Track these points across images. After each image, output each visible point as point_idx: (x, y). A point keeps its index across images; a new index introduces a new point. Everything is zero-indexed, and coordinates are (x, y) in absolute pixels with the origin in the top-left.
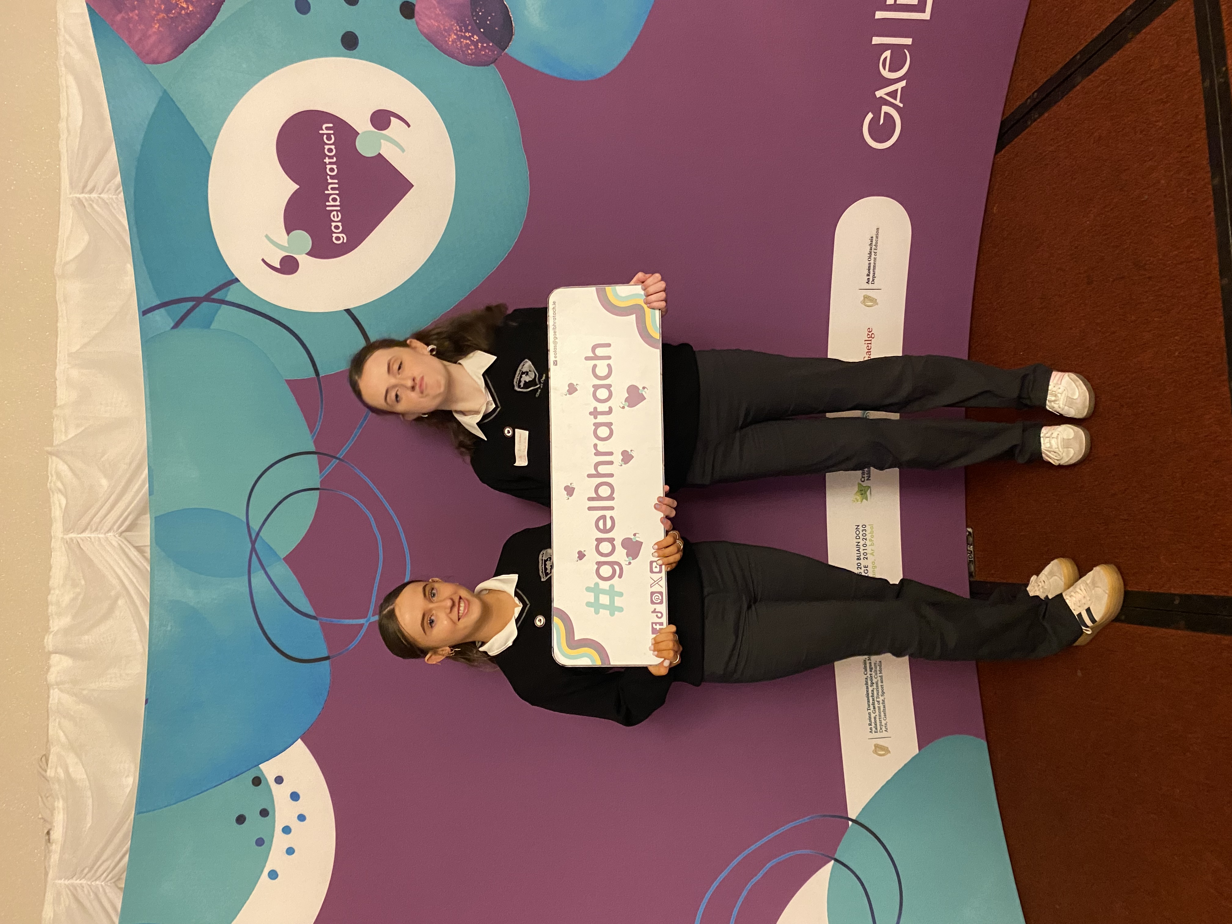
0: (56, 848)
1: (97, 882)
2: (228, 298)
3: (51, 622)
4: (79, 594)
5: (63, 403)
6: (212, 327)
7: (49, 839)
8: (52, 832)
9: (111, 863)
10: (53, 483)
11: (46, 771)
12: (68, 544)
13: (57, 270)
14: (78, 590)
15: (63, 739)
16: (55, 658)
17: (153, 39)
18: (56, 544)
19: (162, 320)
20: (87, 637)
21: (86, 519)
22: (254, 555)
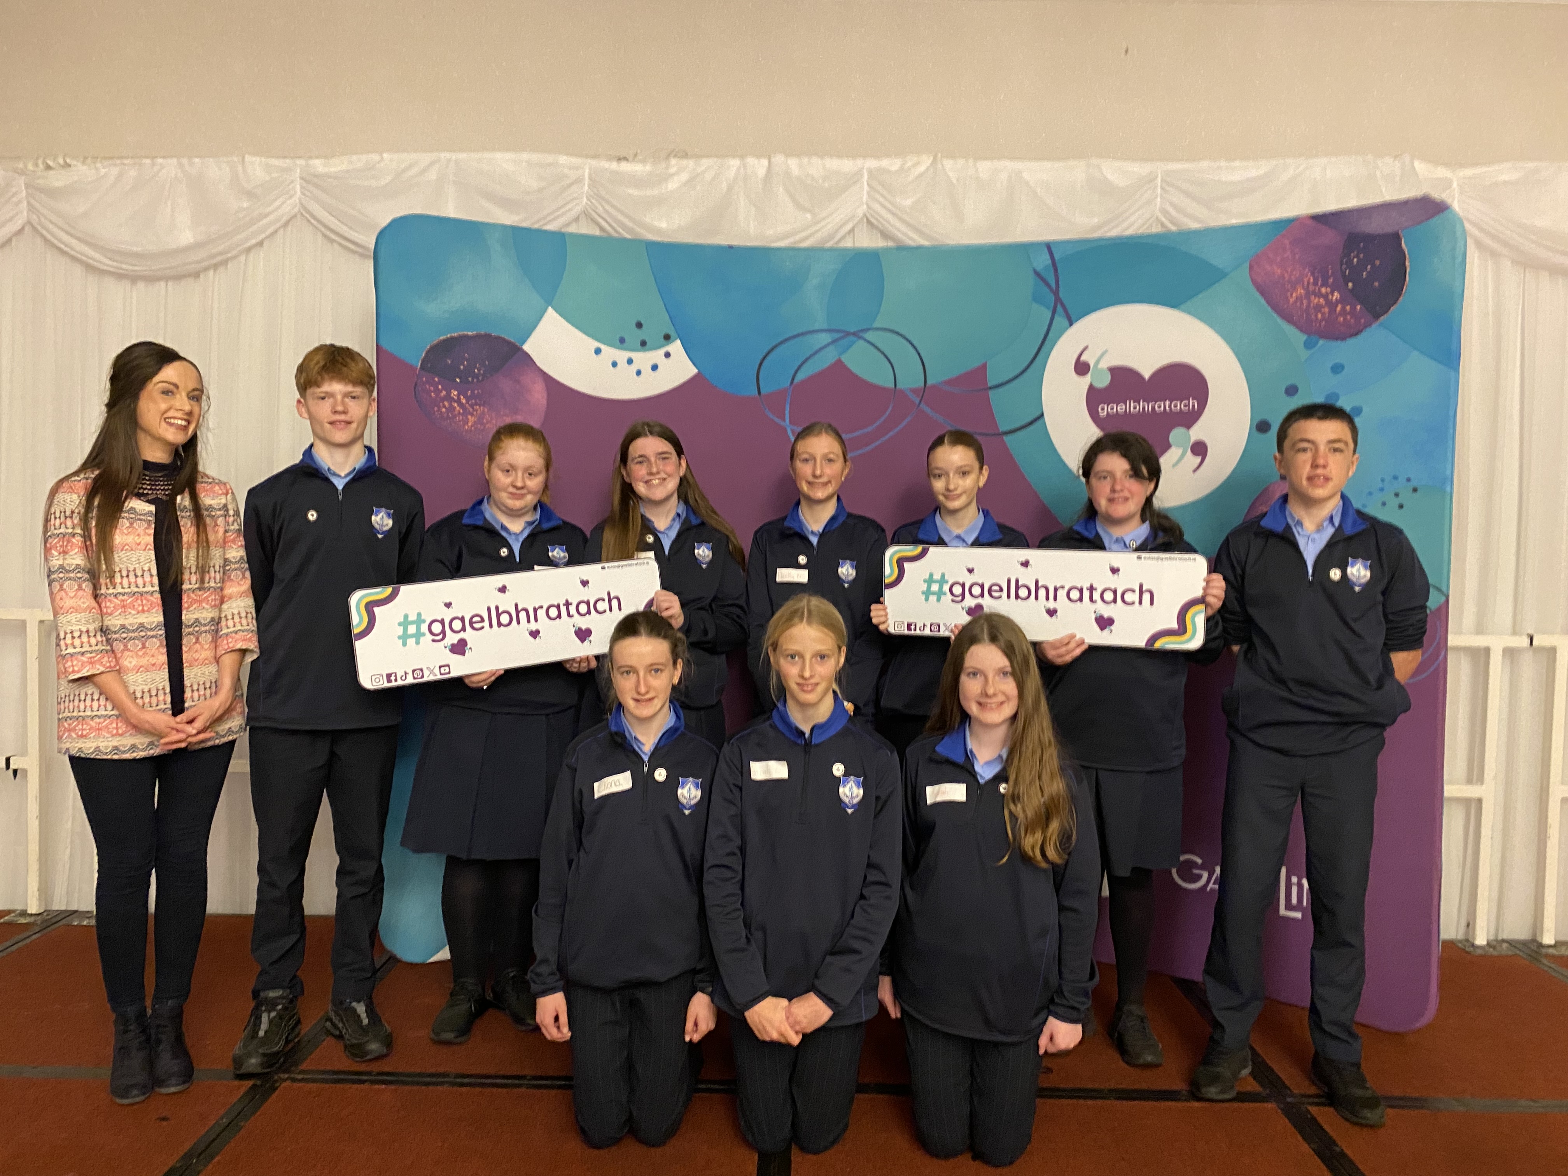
0: (614, 165)
1: (585, 200)
2: (1056, 317)
3: (795, 159)
4: (817, 182)
5: (978, 166)
6: (1034, 303)
7: (620, 160)
8: (626, 162)
10: (911, 159)
11: (674, 157)
12: (859, 173)
13: (1094, 161)
14: (821, 181)
15: (699, 170)
16: (765, 162)
17: (1268, 268)
18: (859, 162)
19: (1042, 261)
20: (781, 189)
21: (879, 188)
22: (844, 334)
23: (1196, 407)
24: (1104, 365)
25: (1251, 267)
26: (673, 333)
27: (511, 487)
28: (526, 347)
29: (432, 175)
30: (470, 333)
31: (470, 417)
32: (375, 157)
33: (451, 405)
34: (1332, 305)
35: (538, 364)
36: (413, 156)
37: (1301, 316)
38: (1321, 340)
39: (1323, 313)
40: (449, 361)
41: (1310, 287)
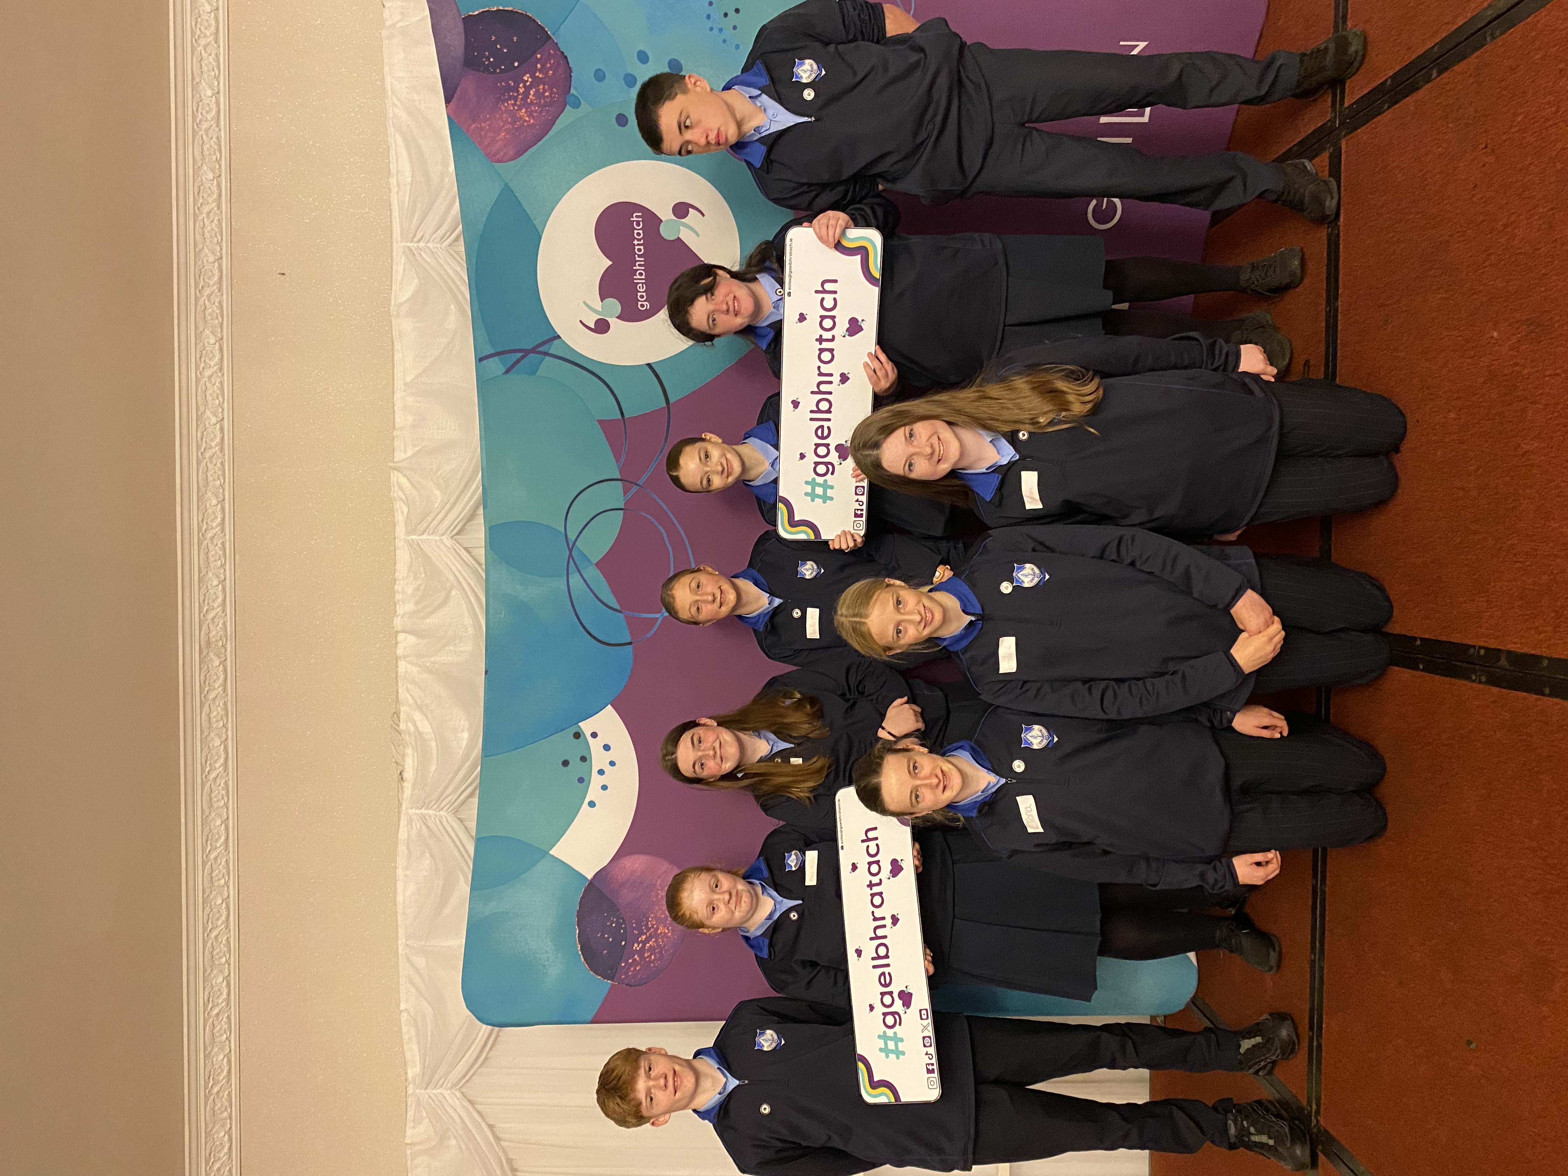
0: (407, 785)
1: (441, 813)
2: (551, 351)
3: (397, 607)
4: (420, 585)
5: (400, 425)
6: (537, 374)
7: (402, 779)
8: (404, 773)
9: (453, 797)
10: (396, 493)
11: (399, 726)
12: (410, 544)
13: (393, 312)
14: (420, 582)
15: (411, 701)
16: (401, 637)
17: (500, 144)
18: (399, 543)
19: (495, 366)
20: (428, 621)
21: (425, 524)
22: (571, 560)
23: (640, 214)
24: (598, 304)
25: (499, 161)
26: (573, 730)
27: (730, 905)
28: (590, 877)
29: (420, 961)
30: (577, 932)
31: (659, 931)
32: (404, 1017)
33: (648, 950)
34: (536, 81)
35: (606, 864)
36: (402, 981)
37: (548, 111)
38: (571, 92)
39: (545, 91)
40: (605, 952)
41: (518, 103)
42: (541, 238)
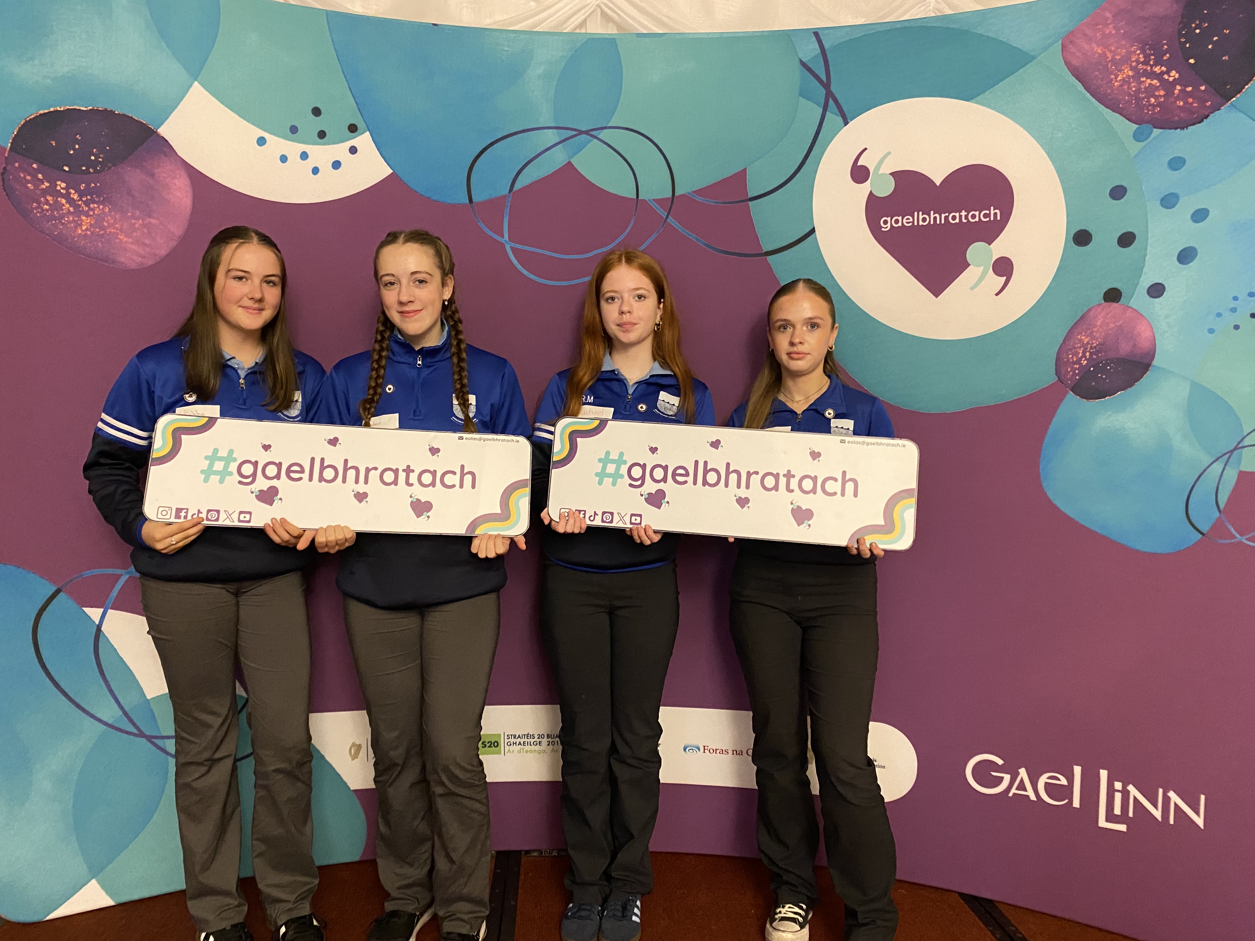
2: (828, 115)
17: (1087, 47)
19: (809, 50)
22: (575, 133)
23: (999, 218)
24: (888, 169)
25: (1064, 47)
26: (361, 125)
28: (162, 131)
30: (83, 108)
31: (84, 218)
33: (56, 201)
34: (1169, 86)
35: (179, 154)
37: (1130, 102)
38: (1155, 130)
39: (1156, 97)
40: (54, 143)
41: (1140, 66)
42: (968, 100)
